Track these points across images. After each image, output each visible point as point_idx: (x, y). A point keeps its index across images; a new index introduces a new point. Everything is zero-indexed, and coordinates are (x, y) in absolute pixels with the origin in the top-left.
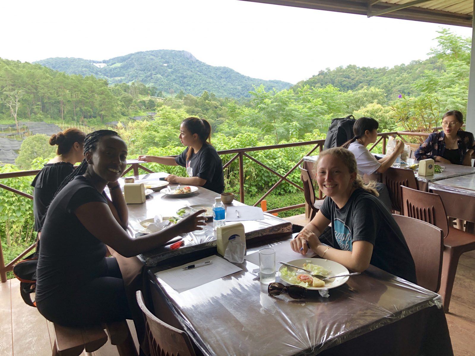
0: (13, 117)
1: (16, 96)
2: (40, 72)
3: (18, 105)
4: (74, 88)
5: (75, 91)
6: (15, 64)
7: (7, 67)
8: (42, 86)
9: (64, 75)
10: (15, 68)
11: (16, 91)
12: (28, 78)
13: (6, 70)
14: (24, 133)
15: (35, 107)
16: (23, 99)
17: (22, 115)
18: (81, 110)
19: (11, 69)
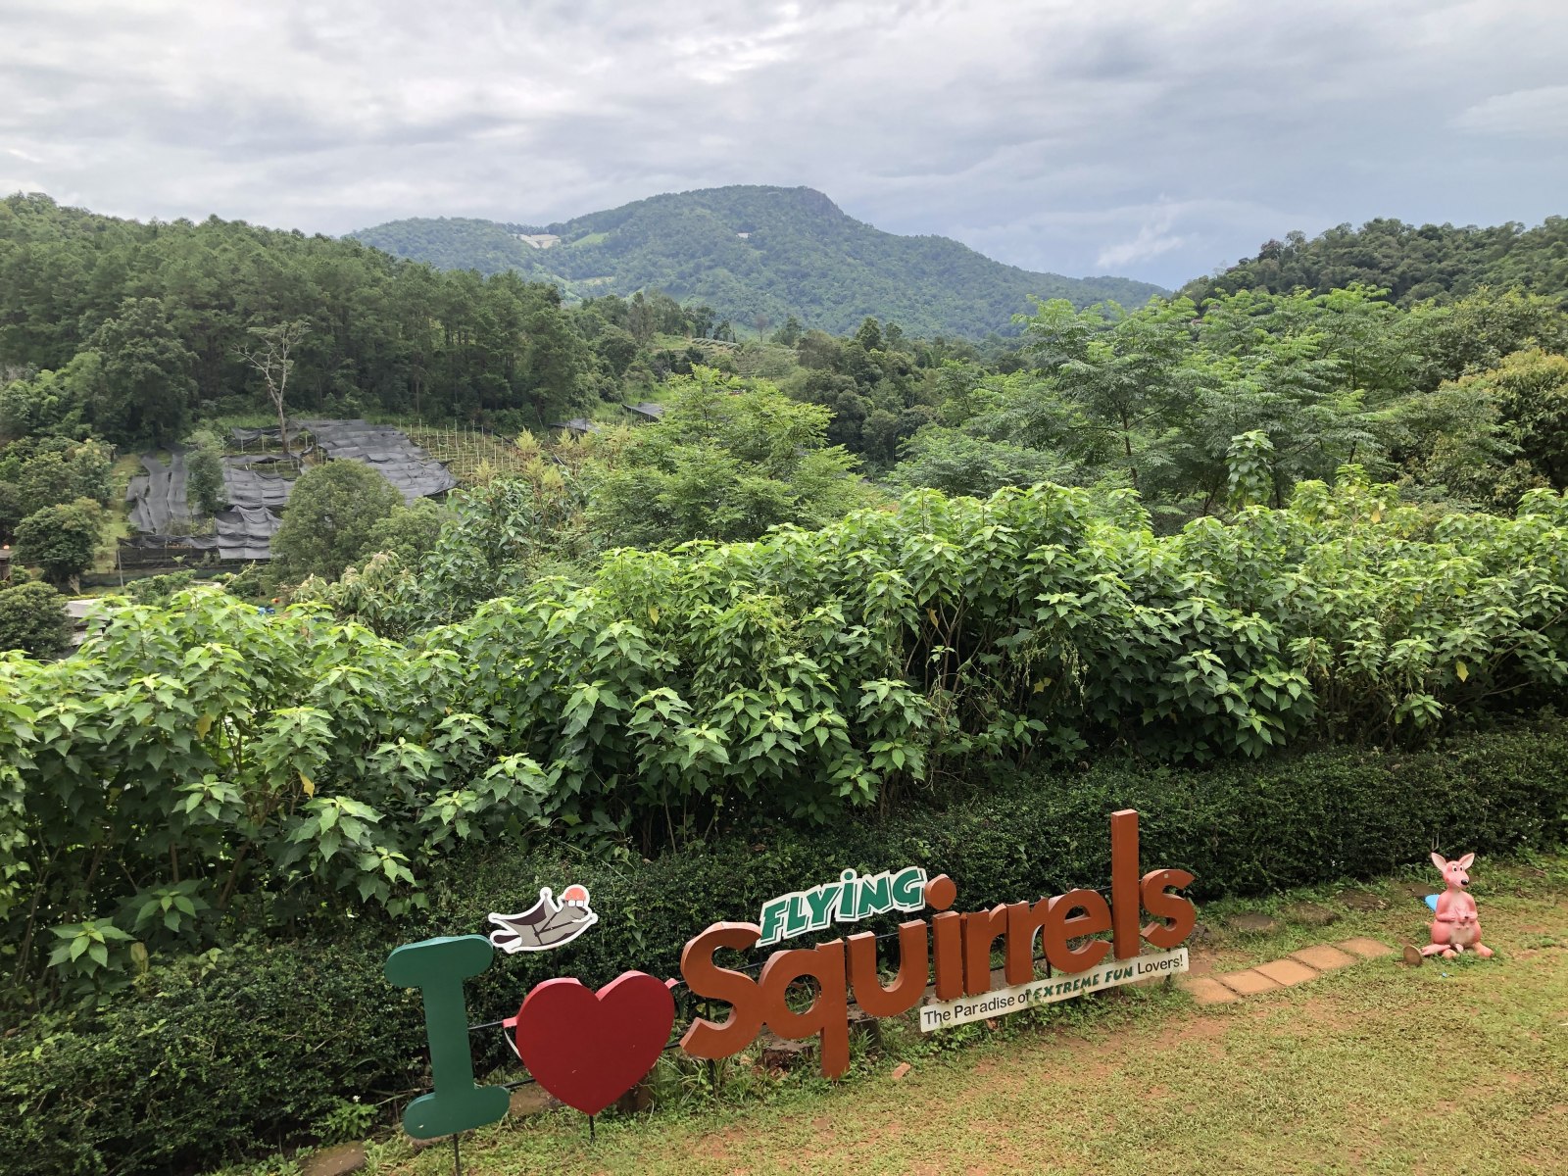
0: (274, 405)
1: (284, 340)
2: (357, 264)
3: (288, 364)
4: (455, 313)
5: (459, 323)
6: (286, 242)
7: (262, 250)
8: (360, 308)
9: (426, 271)
10: (284, 256)
11: (285, 324)
12: (319, 282)
13: (257, 260)
14: (303, 455)
15: (337, 374)
16: (302, 350)
17: (300, 399)
18: (475, 384)
19: (273, 256)
